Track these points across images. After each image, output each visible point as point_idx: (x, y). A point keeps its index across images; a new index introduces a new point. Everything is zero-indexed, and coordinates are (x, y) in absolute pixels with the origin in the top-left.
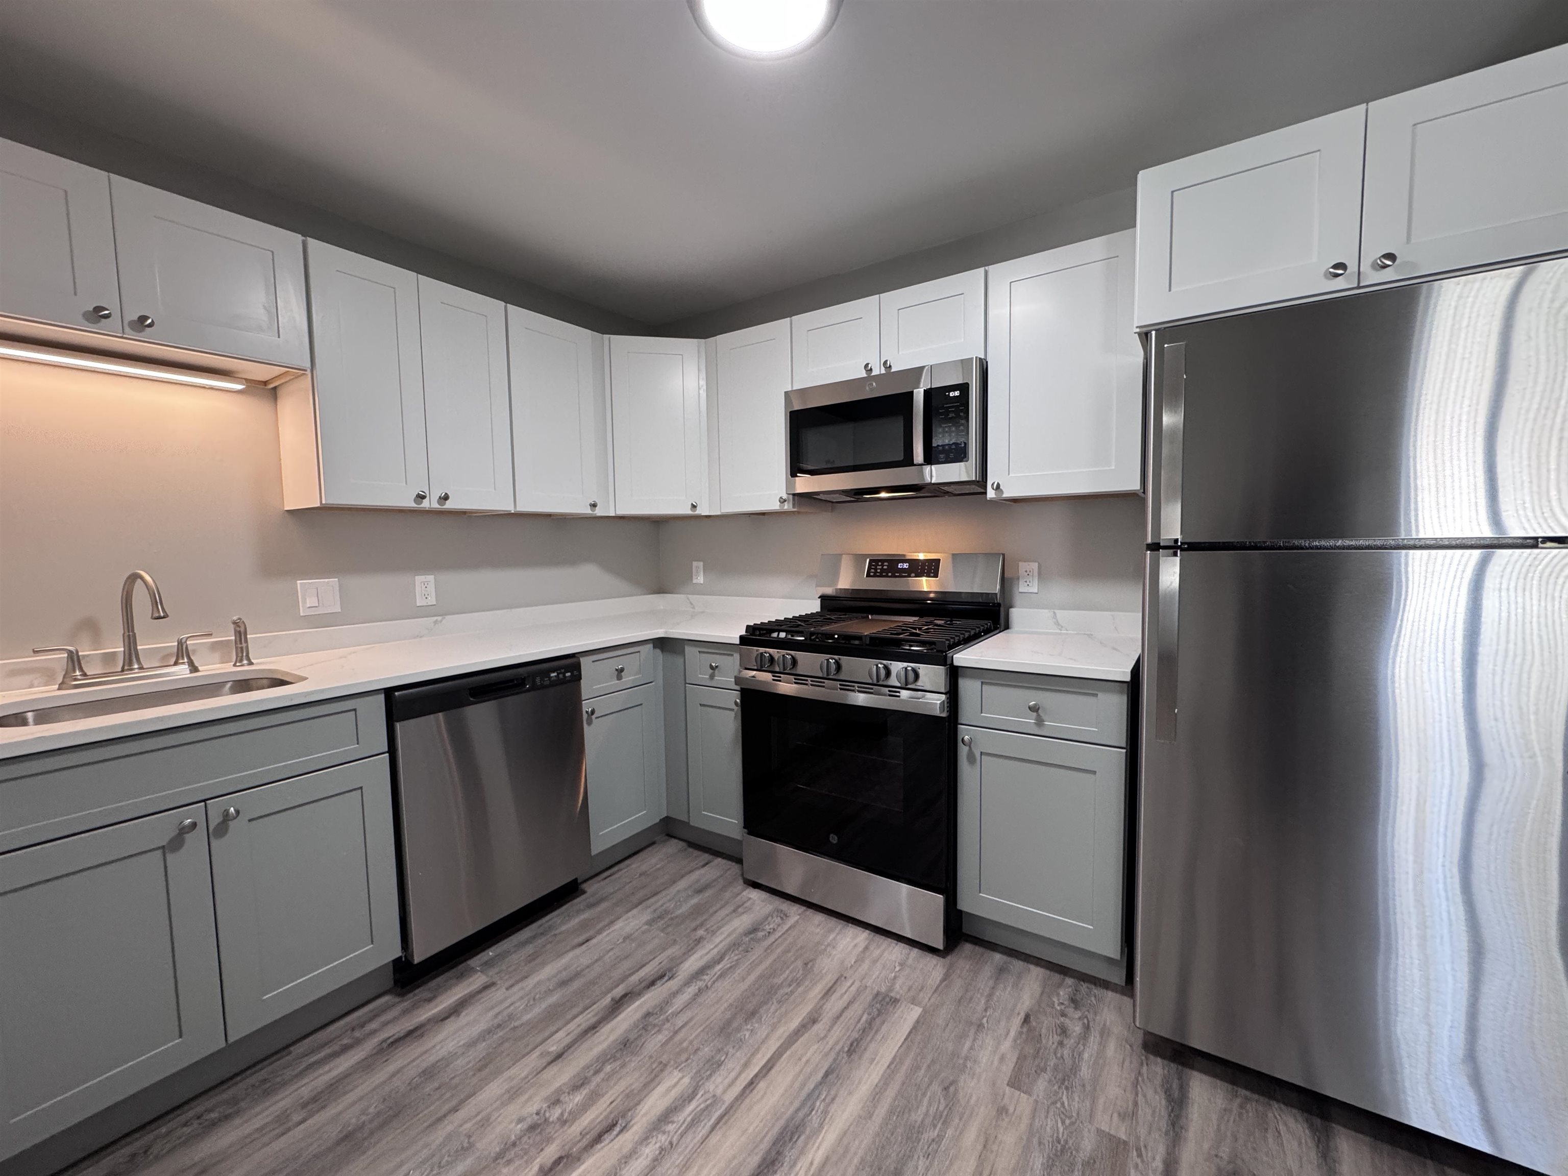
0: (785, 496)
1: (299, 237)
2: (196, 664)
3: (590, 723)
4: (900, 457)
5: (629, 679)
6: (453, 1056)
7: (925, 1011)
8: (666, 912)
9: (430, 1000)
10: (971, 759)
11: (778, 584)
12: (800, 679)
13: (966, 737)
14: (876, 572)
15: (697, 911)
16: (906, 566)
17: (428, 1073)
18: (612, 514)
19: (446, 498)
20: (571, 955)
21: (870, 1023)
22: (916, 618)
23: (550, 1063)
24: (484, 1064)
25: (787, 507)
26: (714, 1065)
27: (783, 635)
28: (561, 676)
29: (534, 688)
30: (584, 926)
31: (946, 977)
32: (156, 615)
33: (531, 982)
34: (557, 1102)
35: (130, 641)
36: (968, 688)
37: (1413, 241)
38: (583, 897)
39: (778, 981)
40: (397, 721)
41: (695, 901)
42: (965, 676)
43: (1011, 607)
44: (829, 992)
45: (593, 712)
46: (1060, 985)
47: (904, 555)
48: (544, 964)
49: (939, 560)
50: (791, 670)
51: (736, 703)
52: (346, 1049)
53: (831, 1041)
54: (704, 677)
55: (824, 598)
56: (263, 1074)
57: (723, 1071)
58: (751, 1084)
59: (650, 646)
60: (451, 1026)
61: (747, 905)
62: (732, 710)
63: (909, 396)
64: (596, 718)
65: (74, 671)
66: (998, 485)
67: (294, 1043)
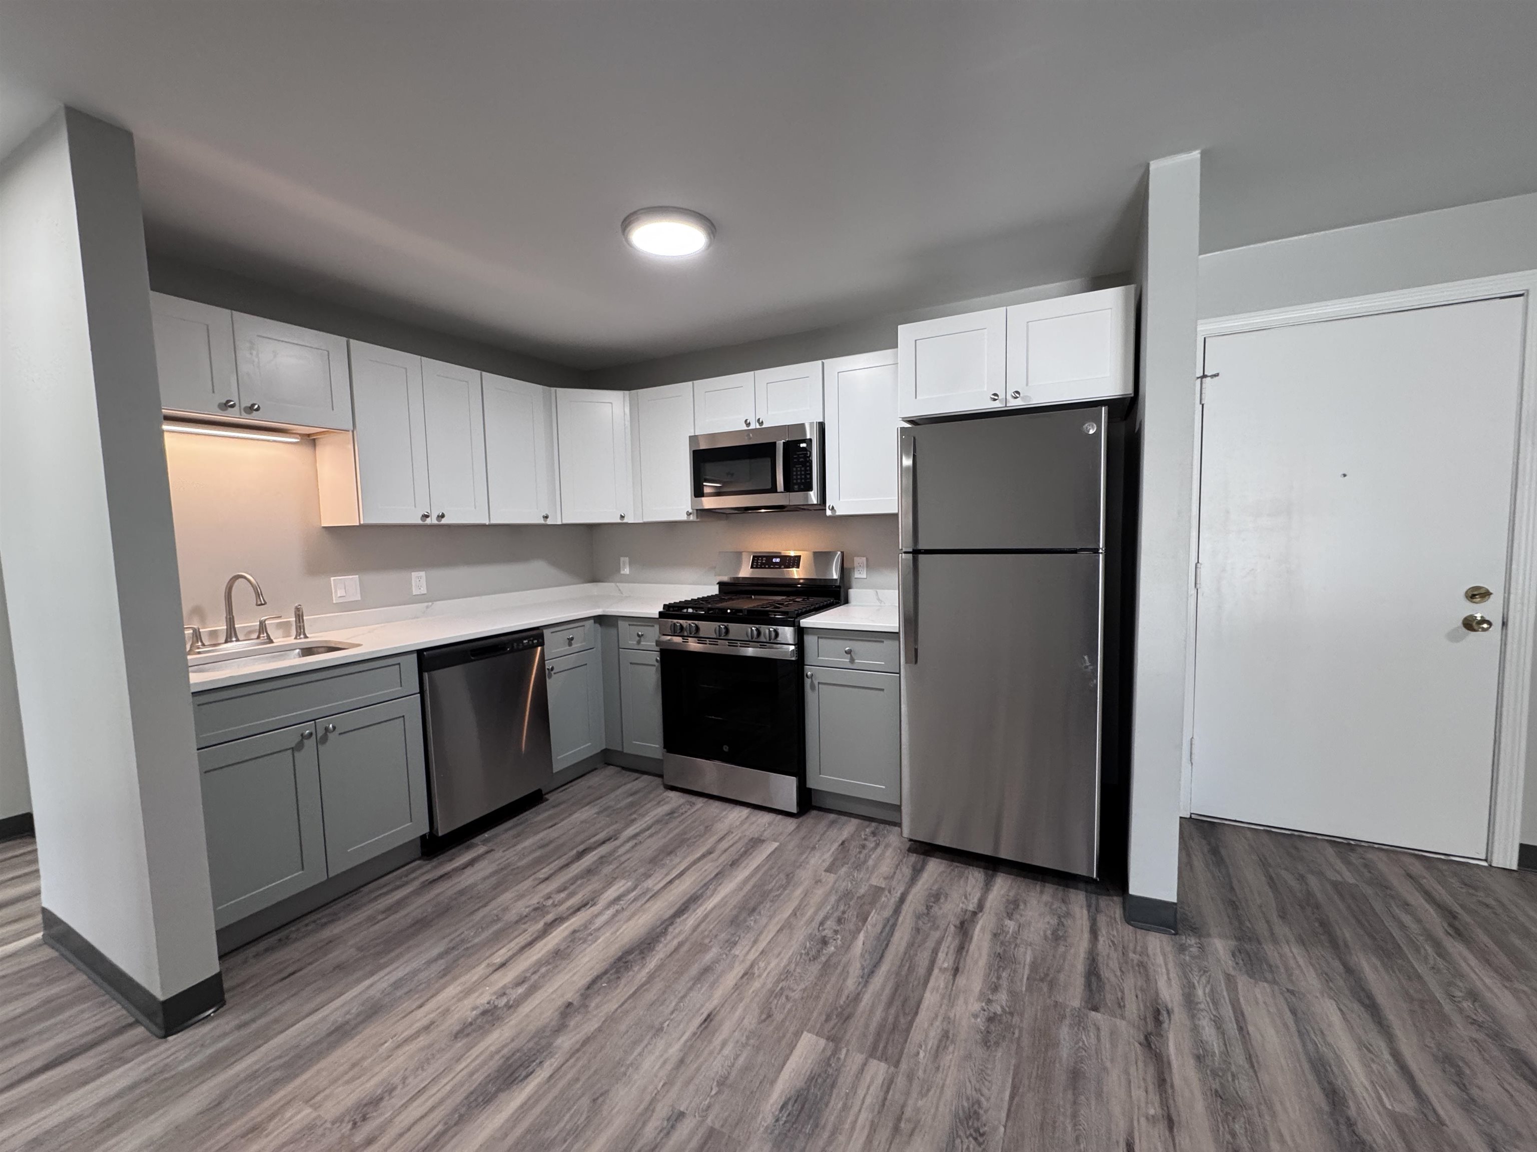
0: (690, 511)
1: (344, 339)
2: (272, 638)
3: (550, 677)
4: (769, 486)
5: (576, 646)
6: (475, 885)
7: (781, 844)
8: (609, 807)
9: (451, 860)
10: (813, 687)
11: (688, 574)
12: (701, 640)
13: (809, 673)
14: (757, 565)
15: (632, 805)
16: (778, 560)
17: (462, 892)
18: (559, 523)
19: (443, 516)
20: (545, 832)
21: (745, 852)
22: (784, 597)
23: (540, 883)
24: (495, 887)
25: (692, 518)
26: (647, 876)
27: (690, 610)
28: (531, 642)
29: (512, 651)
30: (550, 818)
31: (798, 827)
32: (259, 603)
33: (519, 847)
34: (550, 898)
35: (231, 622)
36: (810, 641)
37: (1029, 385)
38: (547, 803)
39: (687, 836)
40: (427, 671)
41: (630, 799)
42: (808, 634)
43: (850, 588)
44: (721, 839)
45: (552, 669)
46: (867, 827)
47: (780, 553)
48: (527, 838)
49: (800, 556)
50: (696, 633)
51: (657, 660)
52: (398, 888)
53: (720, 861)
54: (633, 643)
55: (721, 584)
56: (347, 902)
57: (653, 878)
58: (671, 882)
59: (592, 621)
60: (469, 871)
61: (667, 800)
62: (654, 665)
63: (774, 445)
64: (555, 673)
65: (198, 642)
66: (833, 507)
67: (363, 886)
